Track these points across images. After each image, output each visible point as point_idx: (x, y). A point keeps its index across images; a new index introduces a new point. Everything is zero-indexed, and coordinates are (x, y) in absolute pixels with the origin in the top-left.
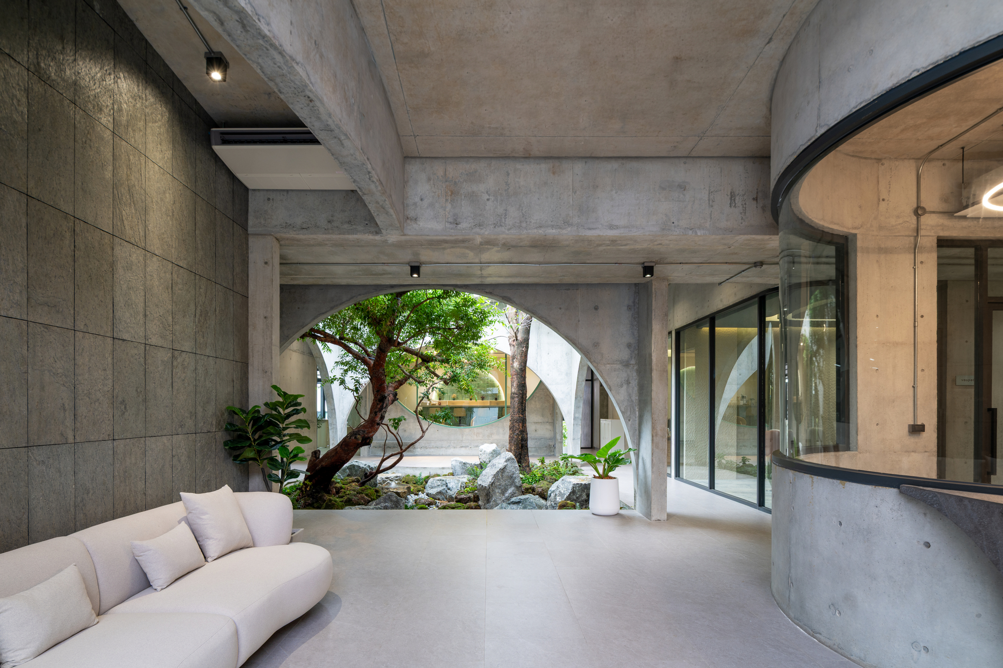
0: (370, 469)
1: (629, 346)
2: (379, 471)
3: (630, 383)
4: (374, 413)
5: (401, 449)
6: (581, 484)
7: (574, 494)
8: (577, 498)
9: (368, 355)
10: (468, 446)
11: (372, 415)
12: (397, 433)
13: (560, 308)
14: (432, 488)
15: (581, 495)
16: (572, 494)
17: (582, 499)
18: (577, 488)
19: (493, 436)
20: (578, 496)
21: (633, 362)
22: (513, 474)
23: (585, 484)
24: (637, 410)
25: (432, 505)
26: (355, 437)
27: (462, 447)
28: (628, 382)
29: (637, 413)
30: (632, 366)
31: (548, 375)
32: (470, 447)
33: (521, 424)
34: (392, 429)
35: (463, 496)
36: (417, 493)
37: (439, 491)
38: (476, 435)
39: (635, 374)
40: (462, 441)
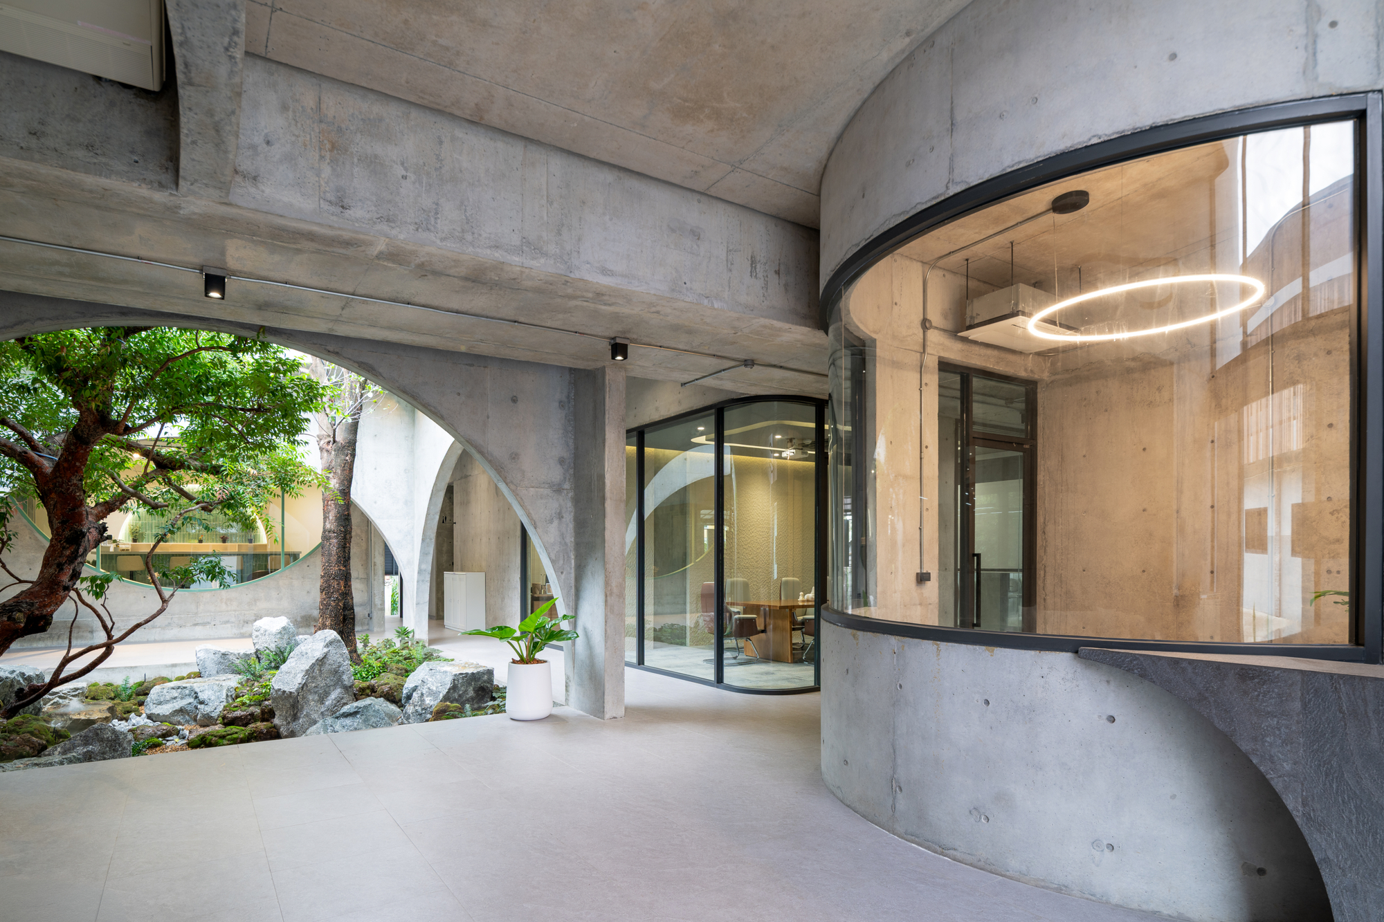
0: (25, 679)
1: (561, 461)
2: (56, 680)
3: (562, 517)
4: (55, 567)
5: (110, 636)
6: (467, 674)
7: (455, 691)
8: (460, 696)
9: (34, 448)
10: (209, 623)
11: (51, 571)
12: (103, 605)
13: (459, 394)
14: (160, 703)
15: (466, 691)
16: (451, 691)
17: (468, 696)
18: (460, 681)
19: (258, 604)
20: (461, 692)
21: (567, 486)
22: (339, 667)
23: (473, 673)
24: (573, 557)
25: (171, 736)
26: (10, 618)
27: (196, 625)
28: (560, 516)
29: (573, 561)
30: (565, 492)
31: (375, 502)
32: (213, 623)
33: (342, 583)
34: (90, 599)
35: (238, 713)
36: (125, 716)
37: (177, 707)
38: (226, 603)
39: (569, 504)
40: (196, 613)
